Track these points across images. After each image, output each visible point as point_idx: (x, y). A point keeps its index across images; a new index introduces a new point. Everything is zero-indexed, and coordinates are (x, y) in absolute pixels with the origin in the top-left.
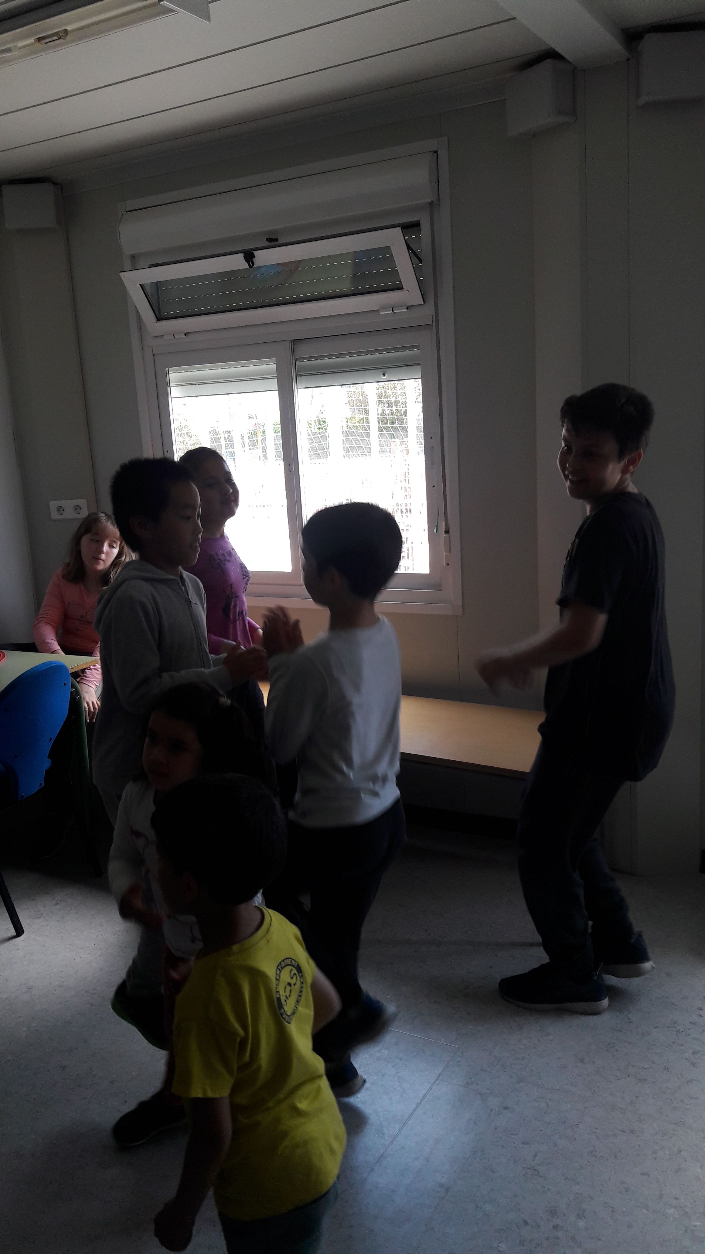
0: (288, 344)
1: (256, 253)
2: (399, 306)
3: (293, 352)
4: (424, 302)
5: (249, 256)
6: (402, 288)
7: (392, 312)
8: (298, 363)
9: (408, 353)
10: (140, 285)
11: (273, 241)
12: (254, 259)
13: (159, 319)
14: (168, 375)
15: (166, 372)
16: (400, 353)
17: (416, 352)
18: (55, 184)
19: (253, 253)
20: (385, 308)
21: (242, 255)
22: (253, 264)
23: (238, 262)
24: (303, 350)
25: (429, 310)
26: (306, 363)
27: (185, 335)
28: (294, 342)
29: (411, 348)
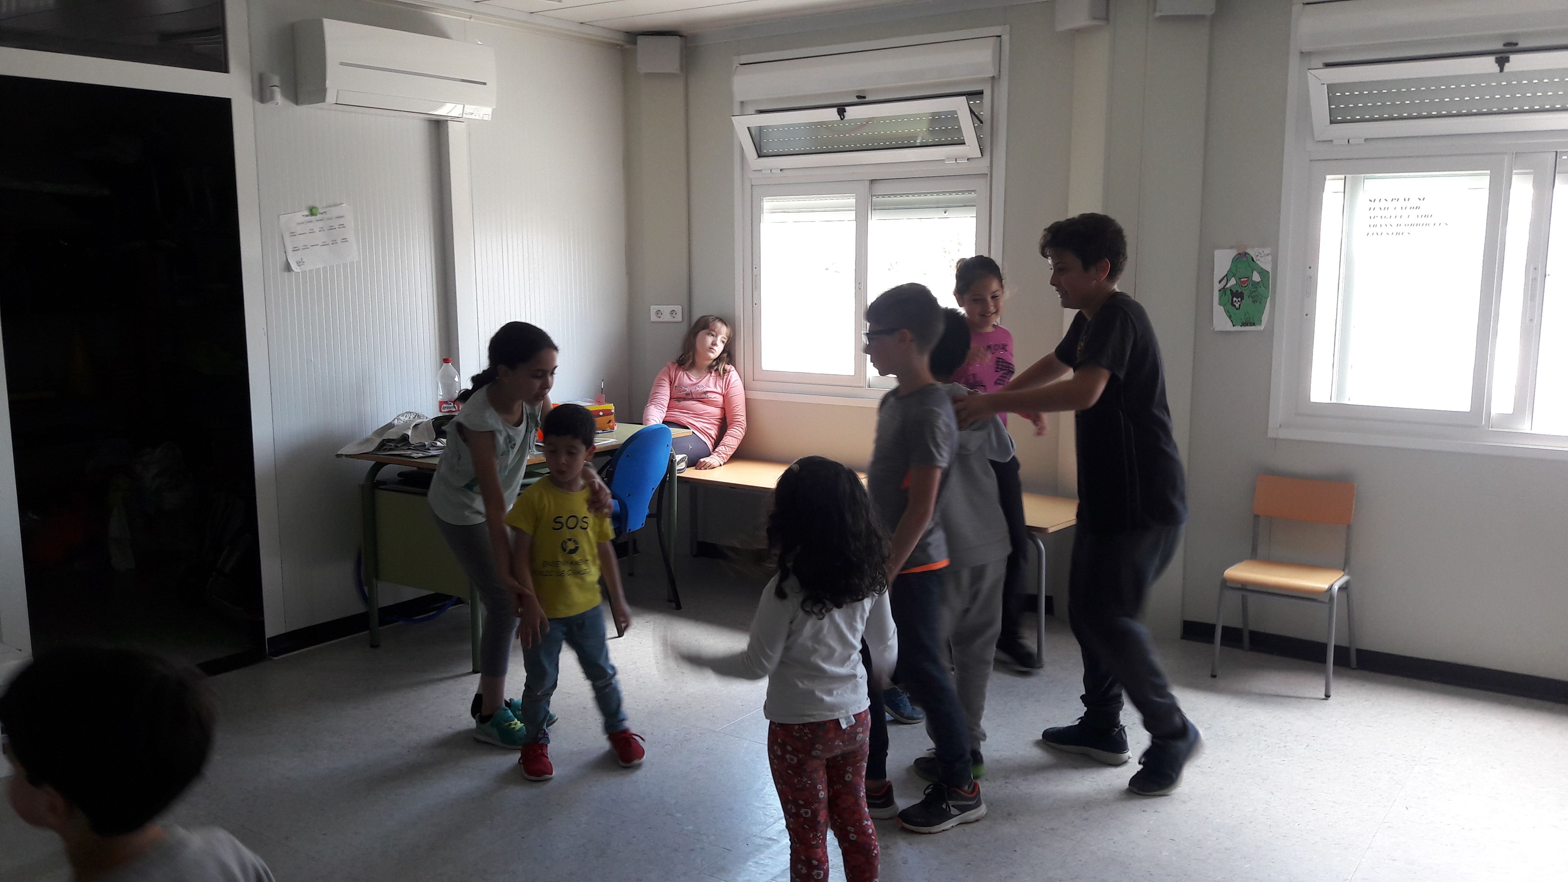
0: (867, 183)
1: (847, 108)
2: (962, 158)
3: (870, 188)
4: (982, 155)
5: (841, 111)
6: (965, 144)
7: (955, 162)
8: (874, 199)
9: (967, 195)
10: (748, 128)
11: (862, 100)
12: (845, 114)
13: (759, 156)
14: (762, 203)
15: (761, 200)
16: (960, 196)
17: (973, 195)
18: (680, 36)
19: (844, 109)
20: (949, 158)
21: (835, 110)
22: (844, 117)
23: (832, 114)
24: (880, 188)
25: (986, 161)
26: (881, 199)
27: (781, 170)
28: (872, 181)
29: (970, 192)
